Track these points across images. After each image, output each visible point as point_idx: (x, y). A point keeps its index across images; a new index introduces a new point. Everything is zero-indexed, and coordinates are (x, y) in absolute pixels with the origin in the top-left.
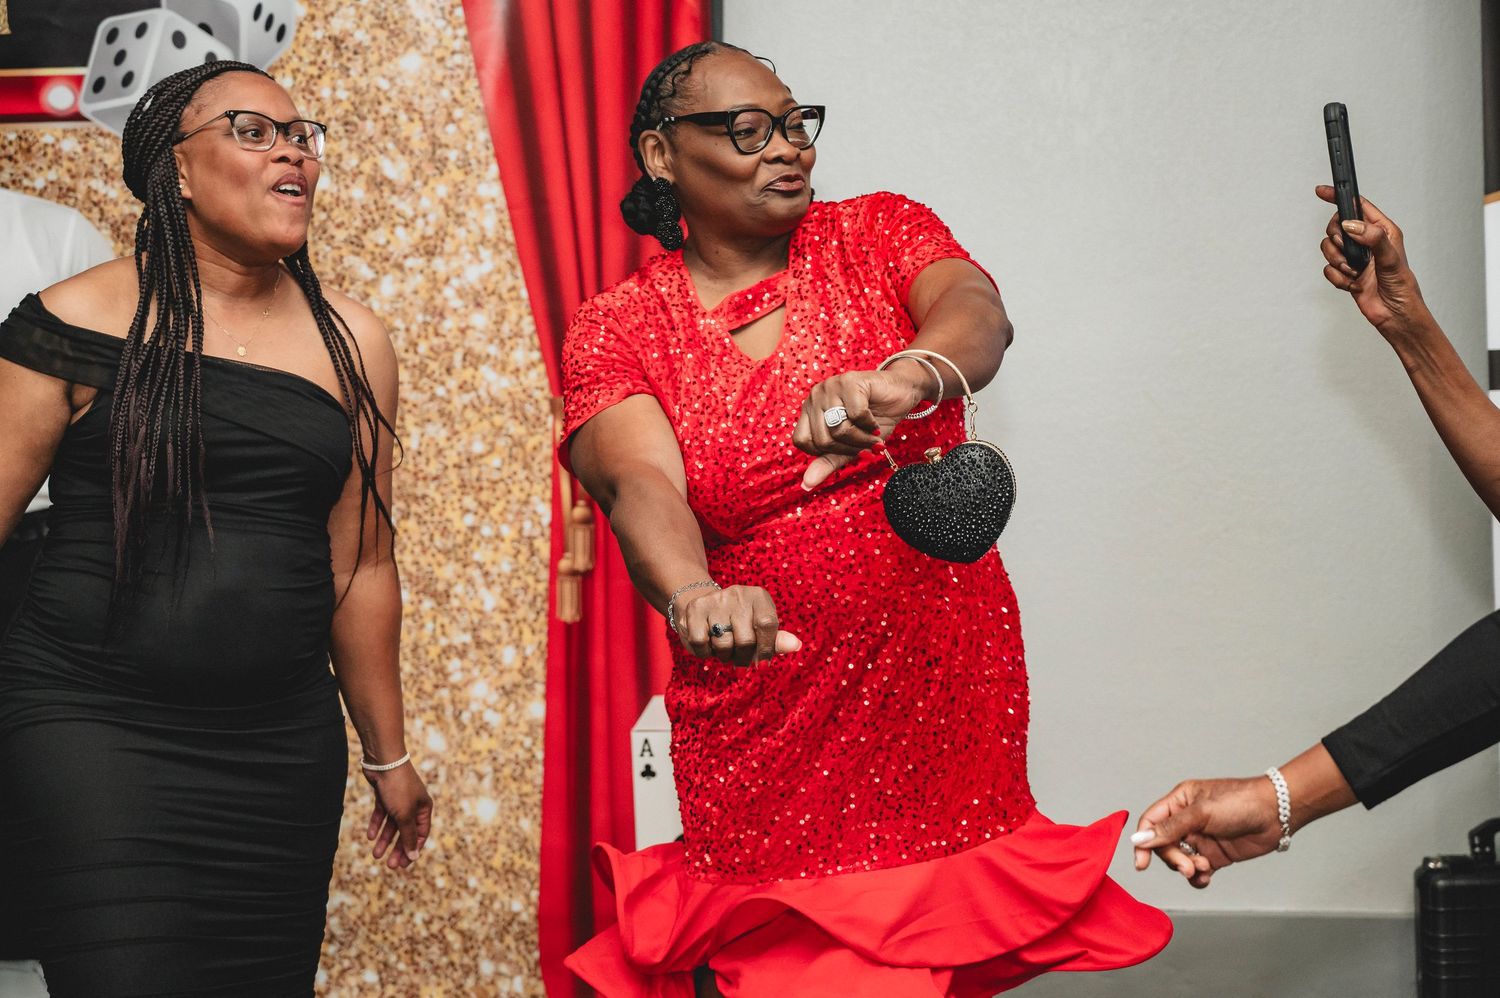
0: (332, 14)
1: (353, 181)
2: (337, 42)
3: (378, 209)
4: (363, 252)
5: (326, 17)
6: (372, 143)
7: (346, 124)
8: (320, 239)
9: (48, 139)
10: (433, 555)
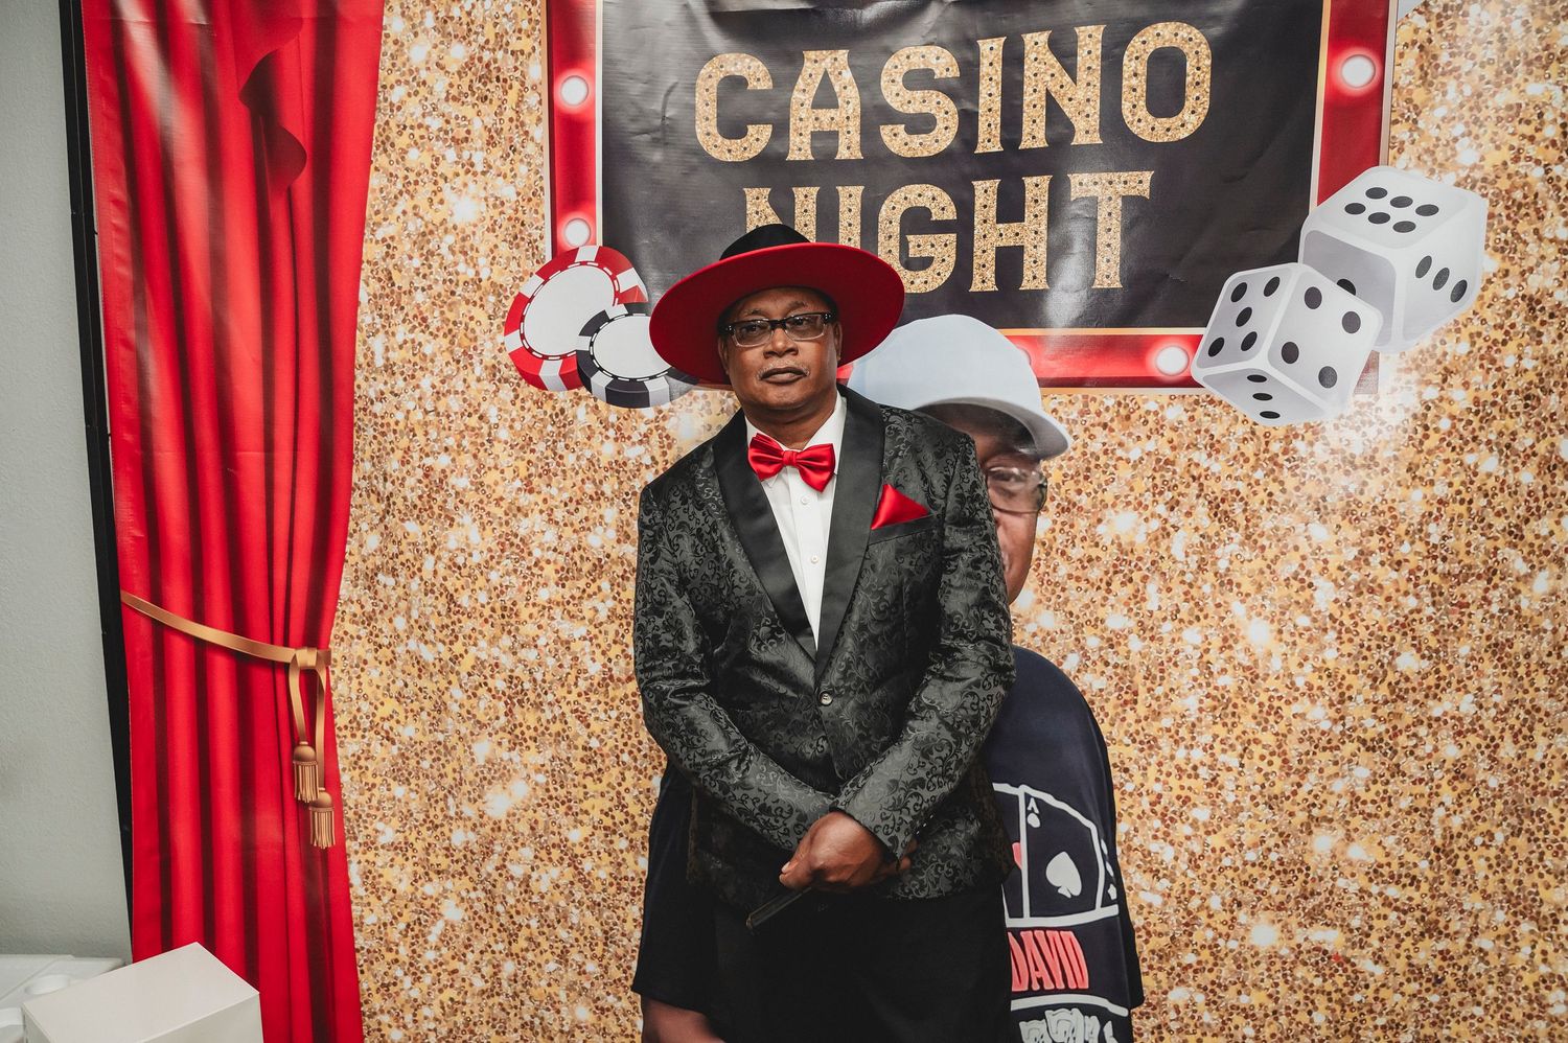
0: (1531, 270)
1: (1524, 464)
2: (1532, 303)
3: (1545, 496)
4: (1520, 543)
5: (1523, 273)
6: (1553, 421)
7: (1527, 397)
8: (1475, 528)
9: (1153, 407)
10: (1541, 876)
